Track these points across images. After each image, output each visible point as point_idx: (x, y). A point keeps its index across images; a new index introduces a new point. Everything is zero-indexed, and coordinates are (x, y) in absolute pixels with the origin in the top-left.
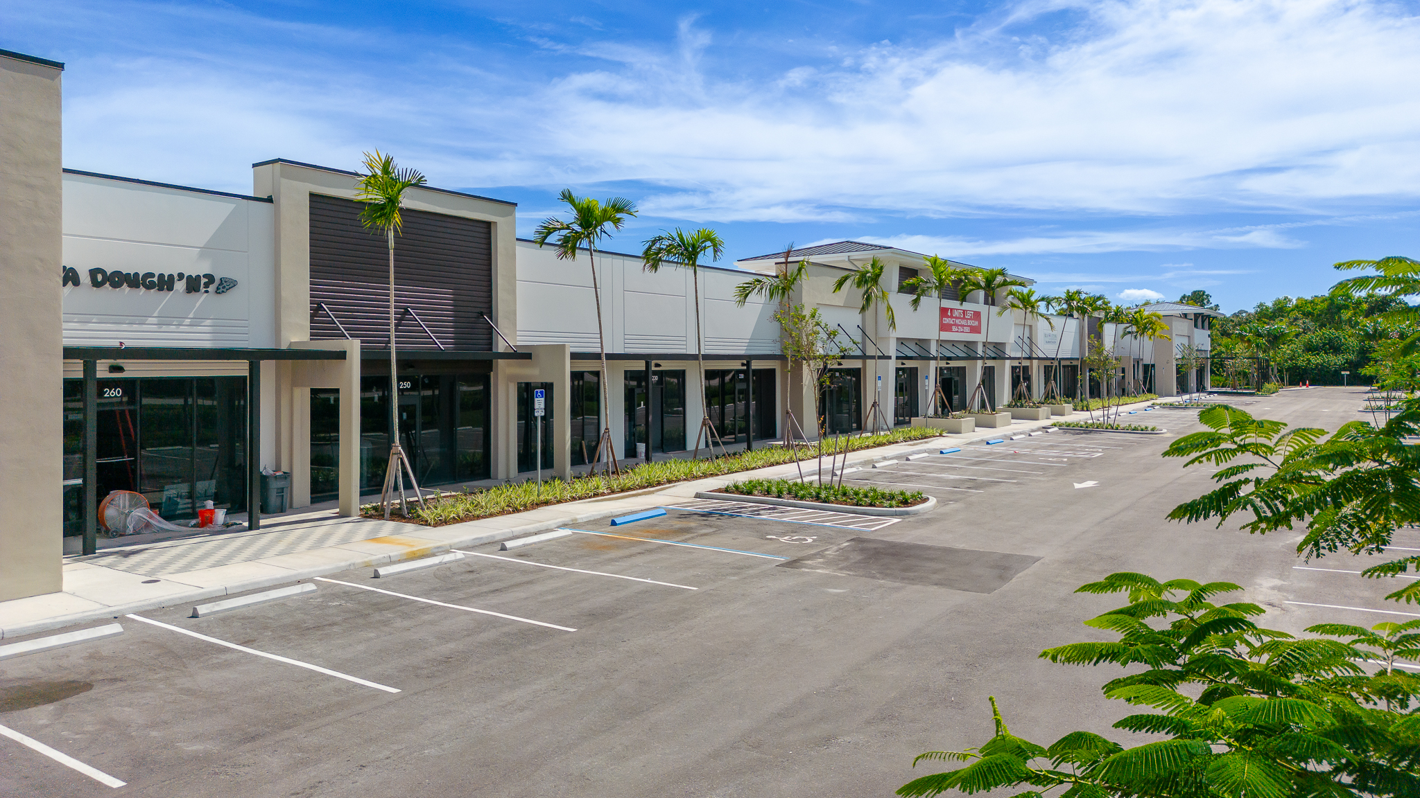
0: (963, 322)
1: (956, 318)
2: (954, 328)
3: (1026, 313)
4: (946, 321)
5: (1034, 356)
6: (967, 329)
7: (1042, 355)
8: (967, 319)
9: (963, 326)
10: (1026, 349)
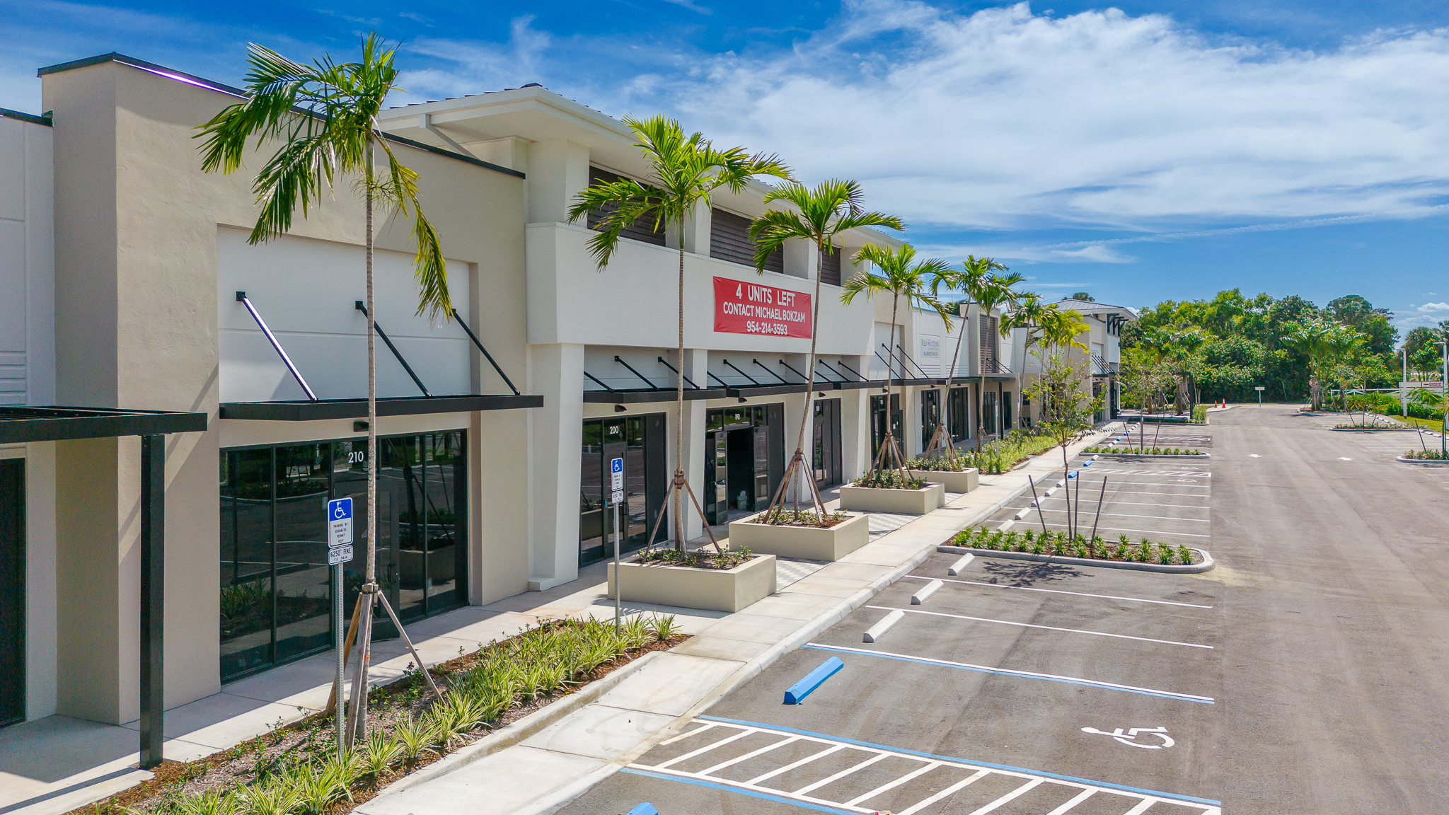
0: (774, 314)
1: (756, 303)
2: (751, 325)
3: (896, 296)
4: (733, 309)
5: (908, 377)
6: (782, 329)
7: (918, 375)
8: (782, 308)
9: (771, 321)
10: (896, 366)
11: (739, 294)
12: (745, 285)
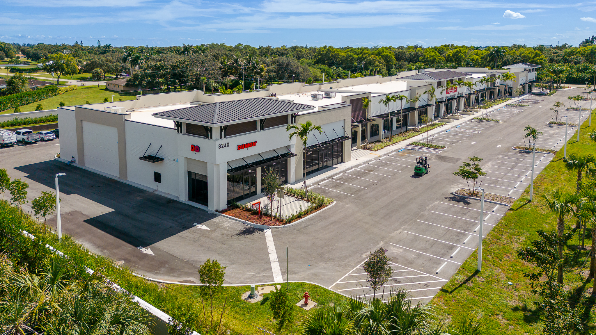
1: (450, 90)
8: (453, 89)
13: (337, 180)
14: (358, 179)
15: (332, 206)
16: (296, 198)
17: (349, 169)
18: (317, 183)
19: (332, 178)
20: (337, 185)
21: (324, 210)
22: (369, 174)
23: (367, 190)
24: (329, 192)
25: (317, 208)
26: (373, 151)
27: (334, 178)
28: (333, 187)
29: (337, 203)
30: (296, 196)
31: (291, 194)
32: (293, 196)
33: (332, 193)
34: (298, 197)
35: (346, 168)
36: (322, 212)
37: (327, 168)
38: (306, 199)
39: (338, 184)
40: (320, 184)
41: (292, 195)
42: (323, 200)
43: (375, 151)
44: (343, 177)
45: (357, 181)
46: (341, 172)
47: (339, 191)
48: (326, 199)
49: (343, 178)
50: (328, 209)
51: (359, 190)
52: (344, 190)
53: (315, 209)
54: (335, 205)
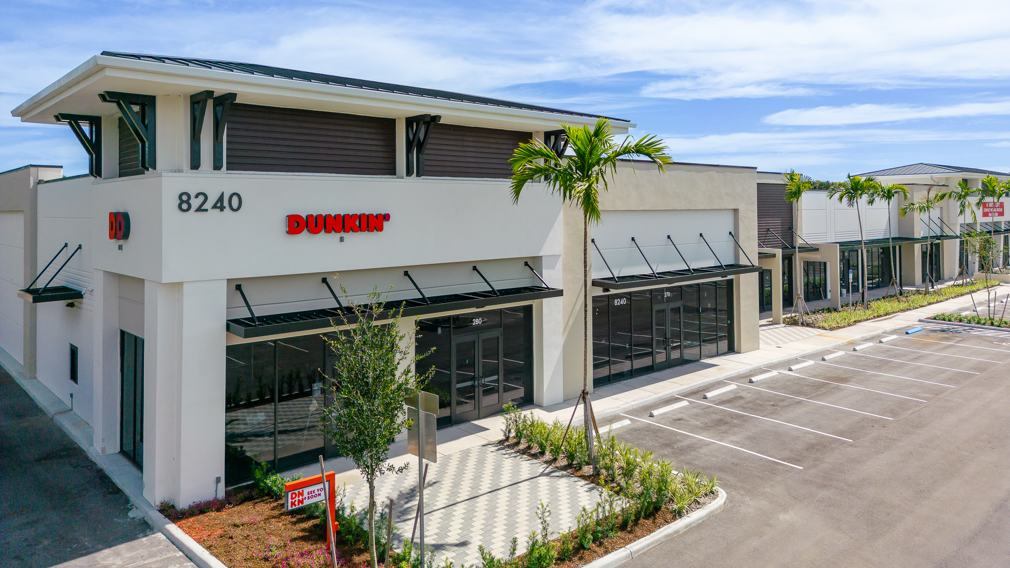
2: (990, 214)
4: (986, 210)
8: (996, 208)
9: (994, 212)
11: (987, 206)
12: (988, 203)
13: (722, 403)
14: (799, 403)
15: (712, 516)
16: (549, 463)
17: (760, 371)
18: (647, 410)
19: (701, 395)
20: (721, 422)
21: (670, 538)
22: (838, 389)
23: (851, 445)
24: (692, 447)
25: (636, 522)
26: (824, 328)
27: (709, 395)
28: (706, 428)
29: (730, 499)
30: (548, 456)
31: (529, 448)
32: (534, 456)
33: (704, 450)
34: (555, 460)
35: (749, 368)
36: (661, 544)
37: (683, 364)
38: (588, 470)
39: (728, 419)
40: (656, 412)
41: (536, 450)
42: (663, 481)
43: (831, 329)
44: (743, 394)
45: (799, 411)
46: (732, 379)
47: (732, 442)
48: (676, 478)
49: (741, 398)
50: (691, 529)
51: (819, 447)
52: (753, 441)
53: (623, 527)
54: (727, 509)
